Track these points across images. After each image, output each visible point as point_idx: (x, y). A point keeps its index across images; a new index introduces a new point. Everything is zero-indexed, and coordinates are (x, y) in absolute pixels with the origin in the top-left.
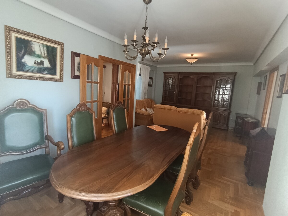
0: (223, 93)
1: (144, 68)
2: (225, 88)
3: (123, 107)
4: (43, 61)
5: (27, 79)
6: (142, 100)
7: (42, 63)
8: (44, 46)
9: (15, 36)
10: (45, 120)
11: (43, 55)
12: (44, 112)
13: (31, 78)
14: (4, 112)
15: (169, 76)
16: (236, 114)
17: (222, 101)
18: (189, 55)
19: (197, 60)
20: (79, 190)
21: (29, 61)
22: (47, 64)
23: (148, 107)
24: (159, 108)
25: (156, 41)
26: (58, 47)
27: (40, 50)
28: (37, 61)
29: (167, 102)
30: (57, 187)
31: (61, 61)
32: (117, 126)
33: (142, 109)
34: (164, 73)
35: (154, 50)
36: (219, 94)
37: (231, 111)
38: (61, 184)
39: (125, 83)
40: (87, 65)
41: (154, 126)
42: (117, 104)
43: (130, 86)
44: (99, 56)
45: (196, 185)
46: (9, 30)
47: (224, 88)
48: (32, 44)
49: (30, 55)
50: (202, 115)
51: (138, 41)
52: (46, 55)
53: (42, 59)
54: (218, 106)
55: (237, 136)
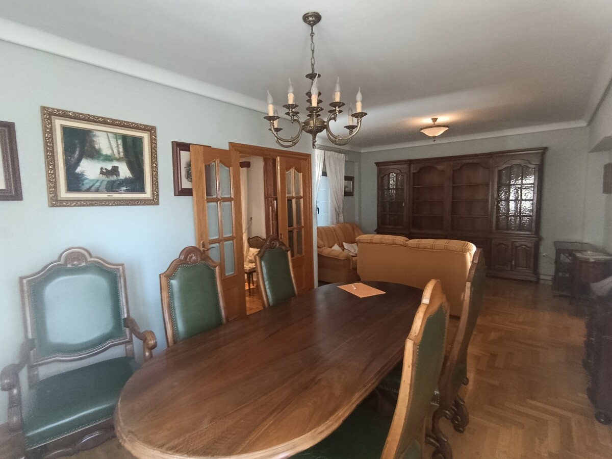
0: (518, 197)
1: (331, 158)
2: (522, 184)
3: (283, 248)
4: (118, 167)
5: (88, 206)
6: (333, 228)
7: (115, 171)
8: (118, 137)
9: (61, 125)
10: (121, 287)
11: (117, 156)
12: (119, 269)
13: (96, 203)
14: (42, 275)
15: (389, 169)
16: (555, 243)
17: (517, 216)
18: (428, 121)
19: (447, 129)
20: (167, 446)
21: (90, 169)
22: (125, 172)
23: (346, 242)
24: (368, 243)
25: (337, 99)
26: (146, 136)
27: (109, 146)
28: (106, 169)
29: (389, 227)
30: (125, 438)
31: (152, 163)
32: (270, 291)
33: (333, 246)
34: (378, 164)
35: (335, 121)
36: (507, 200)
37: (542, 237)
38: (132, 432)
39: (291, 194)
40: (206, 166)
41: (353, 286)
42: (268, 244)
43: (302, 200)
44: (230, 143)
45: (460, 422)
46: (49, 114)
47: (520, 186)
48: (95, 136)
49: (91, 158)
50: (468, 253)
51: (297, 106)
52: (122, 154)
53: (116, 164)
54: (508, 227)
55: (561, 296)
